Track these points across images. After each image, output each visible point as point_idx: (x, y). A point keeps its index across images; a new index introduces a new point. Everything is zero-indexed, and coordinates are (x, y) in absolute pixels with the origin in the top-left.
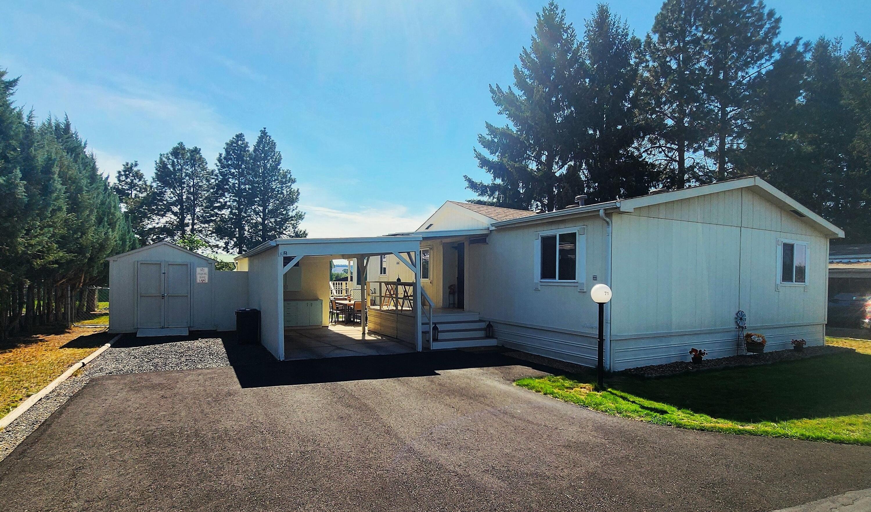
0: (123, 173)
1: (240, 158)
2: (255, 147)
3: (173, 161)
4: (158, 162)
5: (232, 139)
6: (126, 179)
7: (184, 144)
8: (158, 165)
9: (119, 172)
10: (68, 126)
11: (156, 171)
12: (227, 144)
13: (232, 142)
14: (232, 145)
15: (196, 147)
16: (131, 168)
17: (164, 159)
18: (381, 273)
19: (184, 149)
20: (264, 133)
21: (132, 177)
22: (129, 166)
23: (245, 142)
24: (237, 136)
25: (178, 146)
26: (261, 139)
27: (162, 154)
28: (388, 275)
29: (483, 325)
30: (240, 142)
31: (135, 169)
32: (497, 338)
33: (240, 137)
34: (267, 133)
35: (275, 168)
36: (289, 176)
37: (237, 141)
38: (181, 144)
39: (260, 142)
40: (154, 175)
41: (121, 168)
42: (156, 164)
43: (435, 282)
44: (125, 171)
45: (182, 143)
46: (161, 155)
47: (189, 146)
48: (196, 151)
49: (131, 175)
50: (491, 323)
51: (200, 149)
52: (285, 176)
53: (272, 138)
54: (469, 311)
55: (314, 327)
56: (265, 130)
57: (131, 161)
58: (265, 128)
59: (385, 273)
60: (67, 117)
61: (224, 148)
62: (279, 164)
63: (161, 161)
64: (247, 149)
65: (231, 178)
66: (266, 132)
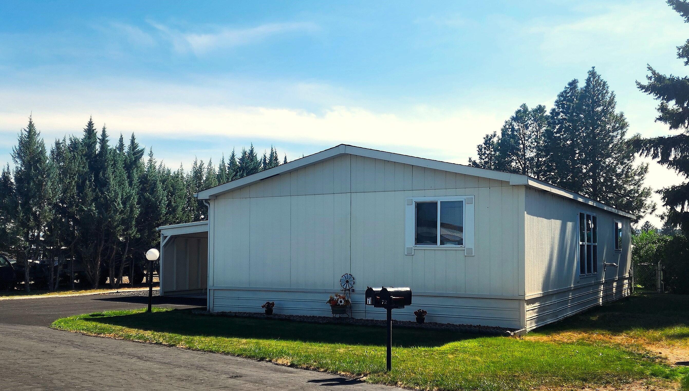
34: (596, 72)
37: (571, 90)
53: (602, 78)
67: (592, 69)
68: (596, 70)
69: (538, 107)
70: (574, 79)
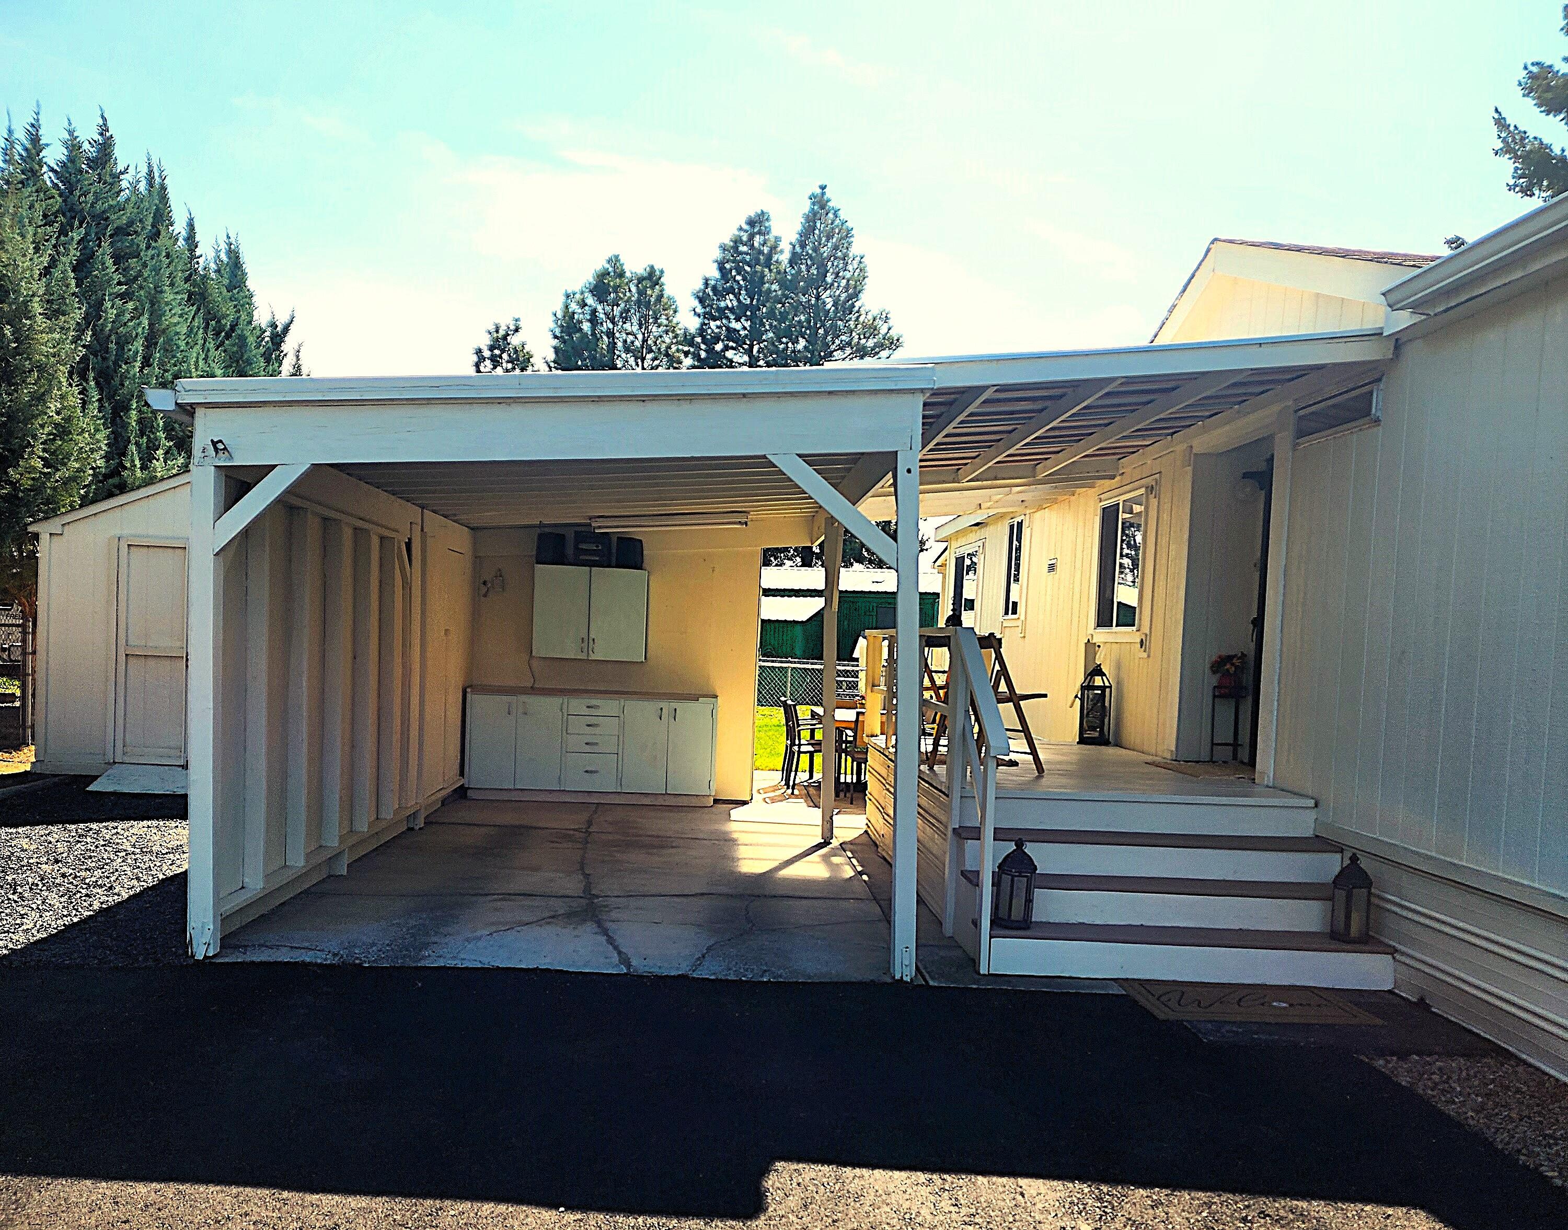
0: (487, 353)
1: (755, 285)
2: (794, 246)
3: (594, 312)
4: (560, 315)
5: (737, 233)
6: (495, 367)
7: (623, 259)
8: (559, 322)
9: (479, 352)
10: (106, 147)
11: (555, 342)
12: (724, 248)
13: (737, 241)
14: (736, 248)
15: (652, 267)
16: (505, 338)
17: (574, 307)
18: (1006, 613)
19: (621, 275)
20: (820, 203)
21: (508, 362)
22: (502, 332)
23: (771, 237)
24: (751, 223)
25: (607, 266)
26: (811, 221)
27: (569, 291)
28: (1022, 618)
29: (1332, 864)
30: (757, 240)
31: (515, 340)
32: (1393, 951)
33: (757, 223)
34: (828, 201)
35: (846, 307)
36: (884, 330)
37: (751, 237)
38: (615, 260)
39: (809, 229)
40: (551, 356)
41: (484, 342)
42: (556, 321)
43: (1156, 644)
44: (491, 348)
45: (617, 257)
46: (568, 296)
47: (634, 266)
48: (652, 278)
49: (505, 356)
50: (1364, 863)
51: (662, 272)
52: (871, 330)
53: (842, 215)
54: (1277, 789)
55: (694, 802)
56: (823, 194)
57: (506, 322)
58: (823, 188)
59: (1014, 612)
60: (105, 125)
61: (717, 261)
62: (856, 295)
63: (569, 315)
64: (775, 259)
65: (732, 348)
66: (825, 198)
67: (819, 191)
68: (829, 193)
69: (648, 269)
70: (762, 211)
